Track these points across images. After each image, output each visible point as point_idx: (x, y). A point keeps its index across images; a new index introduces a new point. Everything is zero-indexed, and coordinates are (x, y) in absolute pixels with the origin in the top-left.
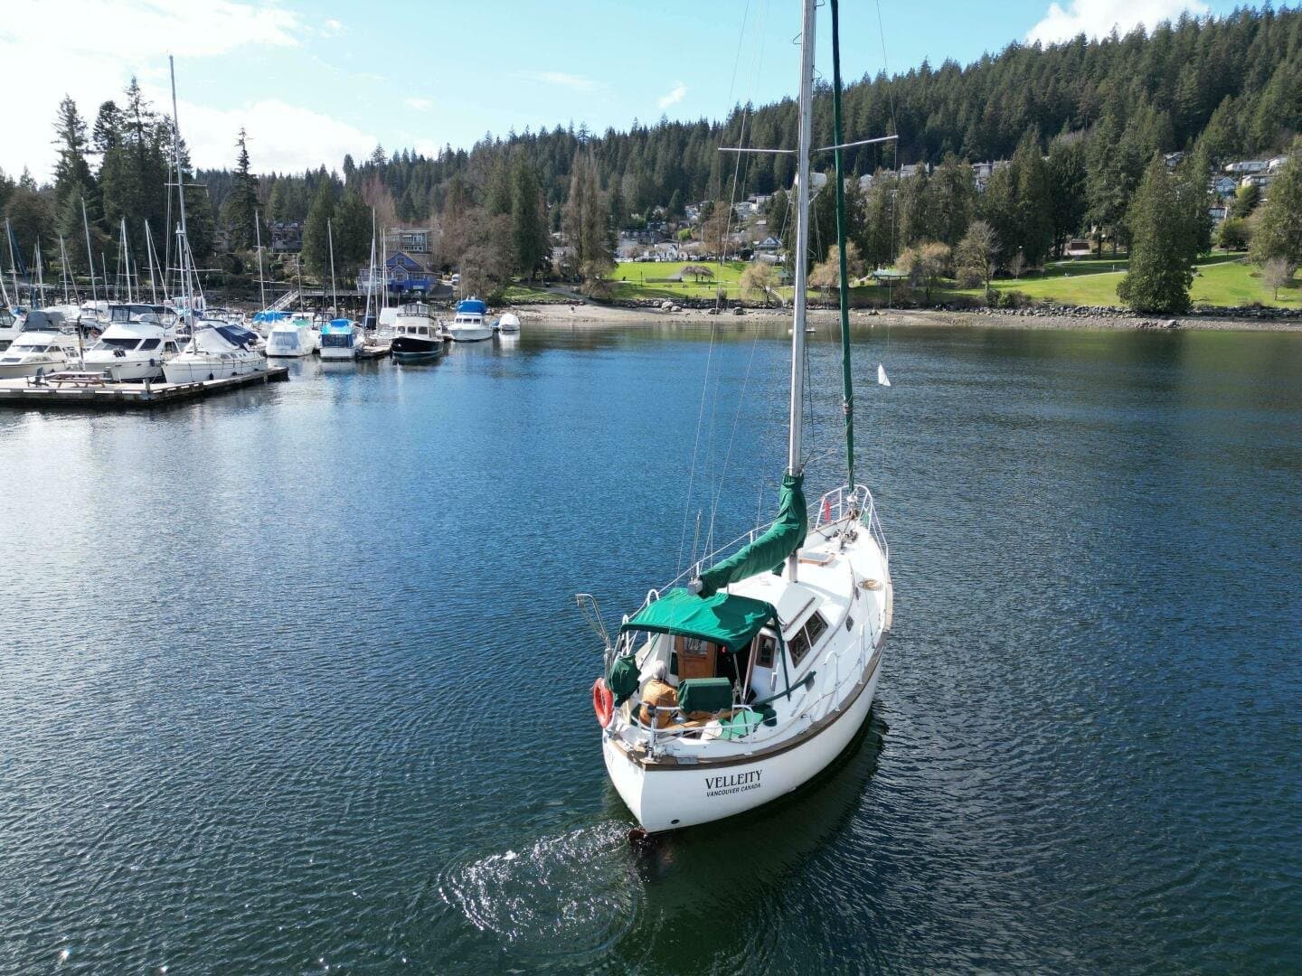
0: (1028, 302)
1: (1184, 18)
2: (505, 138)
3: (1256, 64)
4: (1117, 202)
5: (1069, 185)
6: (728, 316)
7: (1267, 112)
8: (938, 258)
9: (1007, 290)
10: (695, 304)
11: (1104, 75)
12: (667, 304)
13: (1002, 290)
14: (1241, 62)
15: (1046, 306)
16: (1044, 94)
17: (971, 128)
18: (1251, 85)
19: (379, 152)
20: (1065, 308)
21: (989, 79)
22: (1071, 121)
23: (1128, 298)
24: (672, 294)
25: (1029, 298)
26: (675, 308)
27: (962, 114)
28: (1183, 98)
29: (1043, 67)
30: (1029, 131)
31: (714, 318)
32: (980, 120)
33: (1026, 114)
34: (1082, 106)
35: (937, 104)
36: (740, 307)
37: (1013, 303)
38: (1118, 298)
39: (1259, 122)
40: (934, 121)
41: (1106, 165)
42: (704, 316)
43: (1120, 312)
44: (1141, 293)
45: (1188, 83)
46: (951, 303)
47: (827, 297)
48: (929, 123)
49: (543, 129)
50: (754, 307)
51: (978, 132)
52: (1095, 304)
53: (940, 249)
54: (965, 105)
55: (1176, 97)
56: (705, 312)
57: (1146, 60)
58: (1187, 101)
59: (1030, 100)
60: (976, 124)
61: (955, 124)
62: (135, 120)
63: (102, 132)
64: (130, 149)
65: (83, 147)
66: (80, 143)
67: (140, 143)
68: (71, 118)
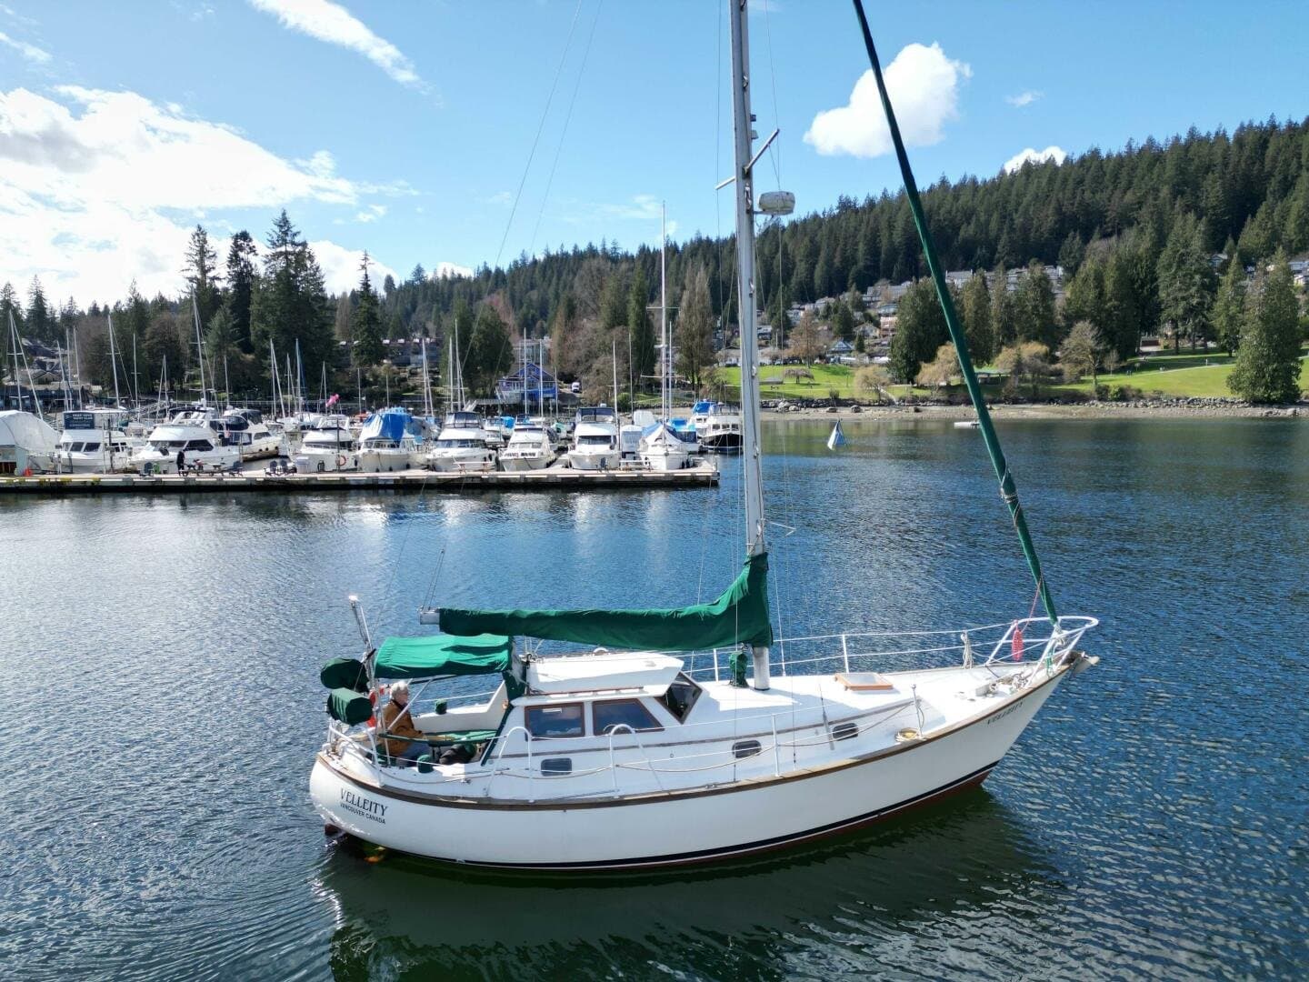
0: (1139, 395)
1: (1192, 132)
2: (541, 257)
3: (1276, 173)
4: (1195, 301)
5: (1142, 286)
6: (845, 413)
7: (1299, 217)
8: (1036, 356)
9: (1116, 383)
10: (808, 403)
11: (1129, 185)
12: (781, 405)
13: (1111, 384)
14: (1261, 171)
15: (1157, 398)
16: (1072, 204)
17: (1004, 237)
18: (1273, 193)
19: (419, 271)
20: (1178, 399)
21: (1014, 192)
22: (1101, 227)
23: (1240, 389)
24: (786, 395)
25: (1139, 391)
26: (792, 408)
27: (993, 225)
28: (1209, 205)
29: (1065, 181)
30: (1070, 239)
31: (833, 416)
32: (1012, 230)
33: (1056, 223)
34: (1111, 215)
35: (969, 215)
36: (857, 405)
37: (1123, 396)
38: (1229, 389)
39: (1293, 226)
40: (967, 231)
41: (1179, 267)
42: (822, 413)
43: (1233, 403)
44: (1254, 385)
45: (1213, 192)
46: (1058, 398)
47: (937, 395)
48: (962, 233)
49: (576, 247)
50: (869, 405)
51: (1011, 241)
52: (1207, 396)
53: (1036, 348)
54: (995, 216)
55: (1202, 204)
56: (823, 411)
57: (1170, 171)
58: (1214, 208)
59: (1059, 210)
60: (1008, 233)
61: (987, 234)
62: (283, 249)
63: (234, 259)
64: (278, 276)
65: (210, 274)
66: (209, 270)
67: (286, 270)
68: (202, 247)
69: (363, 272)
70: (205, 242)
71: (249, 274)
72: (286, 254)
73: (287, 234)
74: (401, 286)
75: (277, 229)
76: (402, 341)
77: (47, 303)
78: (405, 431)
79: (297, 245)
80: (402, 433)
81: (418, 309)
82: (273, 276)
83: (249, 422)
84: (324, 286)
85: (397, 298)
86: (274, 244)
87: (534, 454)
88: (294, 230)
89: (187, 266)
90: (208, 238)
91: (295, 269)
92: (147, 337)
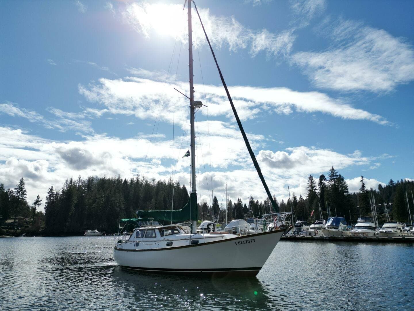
62: (333, 178)
63: (321, 183)
64: (332, 186)
65: (315, 188)
66: (314, 187)
67: (334, 184)
68: (312, 181)
69: (362, 182)
70: (312, 179)
71: (325, 186)
72: (334, 179)
73: (334, 173)
74: (385, 187)
75: (330, 172)
76: (380, 205)
77: (277, 201)
78: (341, 223)
79: (337, 176)
80: (339, 224)
81: (392, 195)
82: (331, 186)
83: (303, 225)
84: (348, 188)
85: (383, 191)
86: (330, 176)
87: (391, 231)
88: (336, 172)
89: (308, 186)
90: (313, 178)
91: (338, 183)
92: (297, 208)
